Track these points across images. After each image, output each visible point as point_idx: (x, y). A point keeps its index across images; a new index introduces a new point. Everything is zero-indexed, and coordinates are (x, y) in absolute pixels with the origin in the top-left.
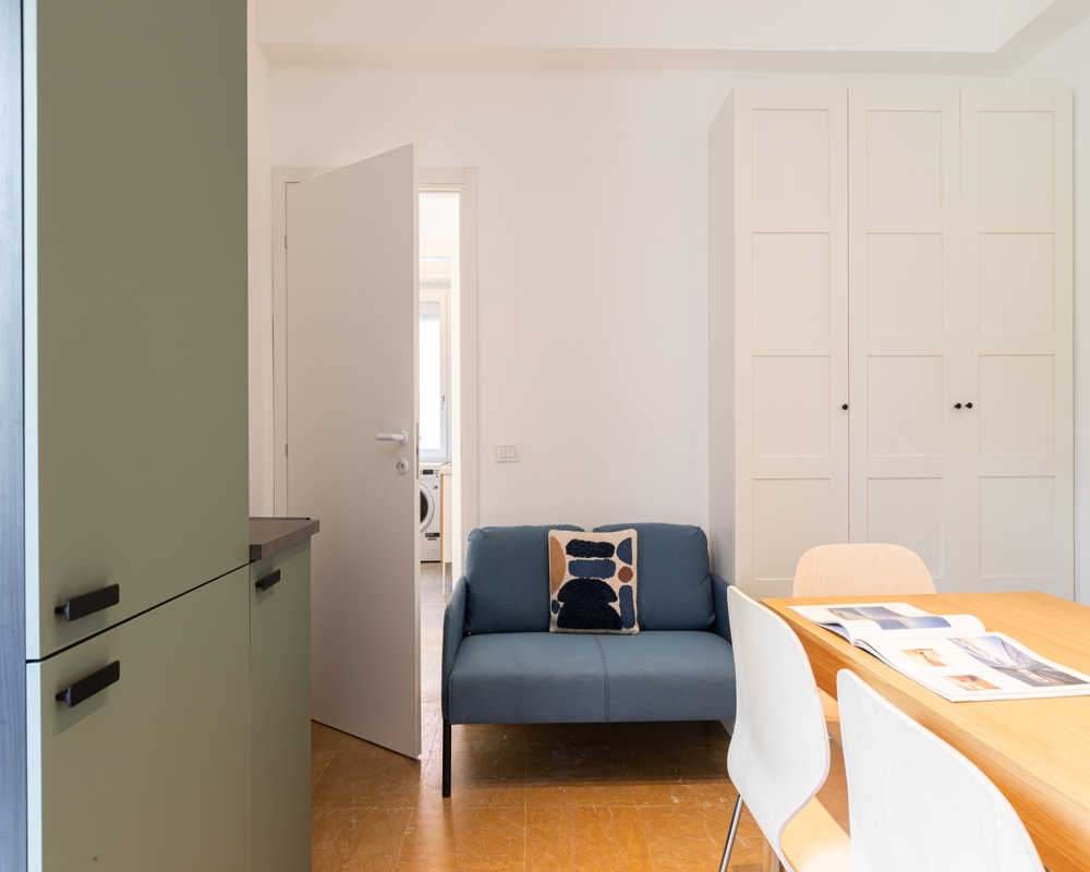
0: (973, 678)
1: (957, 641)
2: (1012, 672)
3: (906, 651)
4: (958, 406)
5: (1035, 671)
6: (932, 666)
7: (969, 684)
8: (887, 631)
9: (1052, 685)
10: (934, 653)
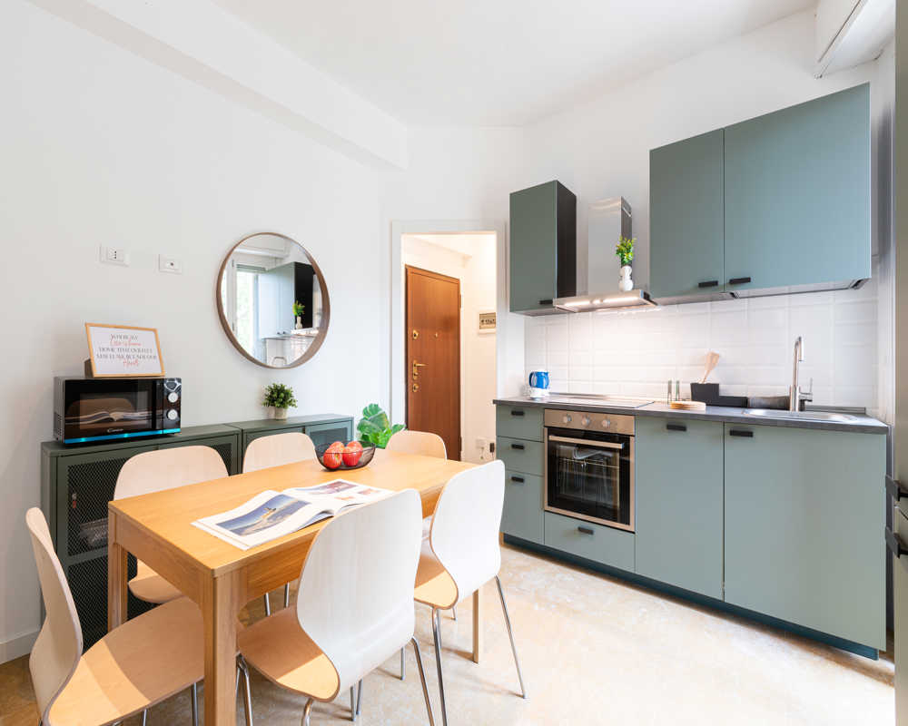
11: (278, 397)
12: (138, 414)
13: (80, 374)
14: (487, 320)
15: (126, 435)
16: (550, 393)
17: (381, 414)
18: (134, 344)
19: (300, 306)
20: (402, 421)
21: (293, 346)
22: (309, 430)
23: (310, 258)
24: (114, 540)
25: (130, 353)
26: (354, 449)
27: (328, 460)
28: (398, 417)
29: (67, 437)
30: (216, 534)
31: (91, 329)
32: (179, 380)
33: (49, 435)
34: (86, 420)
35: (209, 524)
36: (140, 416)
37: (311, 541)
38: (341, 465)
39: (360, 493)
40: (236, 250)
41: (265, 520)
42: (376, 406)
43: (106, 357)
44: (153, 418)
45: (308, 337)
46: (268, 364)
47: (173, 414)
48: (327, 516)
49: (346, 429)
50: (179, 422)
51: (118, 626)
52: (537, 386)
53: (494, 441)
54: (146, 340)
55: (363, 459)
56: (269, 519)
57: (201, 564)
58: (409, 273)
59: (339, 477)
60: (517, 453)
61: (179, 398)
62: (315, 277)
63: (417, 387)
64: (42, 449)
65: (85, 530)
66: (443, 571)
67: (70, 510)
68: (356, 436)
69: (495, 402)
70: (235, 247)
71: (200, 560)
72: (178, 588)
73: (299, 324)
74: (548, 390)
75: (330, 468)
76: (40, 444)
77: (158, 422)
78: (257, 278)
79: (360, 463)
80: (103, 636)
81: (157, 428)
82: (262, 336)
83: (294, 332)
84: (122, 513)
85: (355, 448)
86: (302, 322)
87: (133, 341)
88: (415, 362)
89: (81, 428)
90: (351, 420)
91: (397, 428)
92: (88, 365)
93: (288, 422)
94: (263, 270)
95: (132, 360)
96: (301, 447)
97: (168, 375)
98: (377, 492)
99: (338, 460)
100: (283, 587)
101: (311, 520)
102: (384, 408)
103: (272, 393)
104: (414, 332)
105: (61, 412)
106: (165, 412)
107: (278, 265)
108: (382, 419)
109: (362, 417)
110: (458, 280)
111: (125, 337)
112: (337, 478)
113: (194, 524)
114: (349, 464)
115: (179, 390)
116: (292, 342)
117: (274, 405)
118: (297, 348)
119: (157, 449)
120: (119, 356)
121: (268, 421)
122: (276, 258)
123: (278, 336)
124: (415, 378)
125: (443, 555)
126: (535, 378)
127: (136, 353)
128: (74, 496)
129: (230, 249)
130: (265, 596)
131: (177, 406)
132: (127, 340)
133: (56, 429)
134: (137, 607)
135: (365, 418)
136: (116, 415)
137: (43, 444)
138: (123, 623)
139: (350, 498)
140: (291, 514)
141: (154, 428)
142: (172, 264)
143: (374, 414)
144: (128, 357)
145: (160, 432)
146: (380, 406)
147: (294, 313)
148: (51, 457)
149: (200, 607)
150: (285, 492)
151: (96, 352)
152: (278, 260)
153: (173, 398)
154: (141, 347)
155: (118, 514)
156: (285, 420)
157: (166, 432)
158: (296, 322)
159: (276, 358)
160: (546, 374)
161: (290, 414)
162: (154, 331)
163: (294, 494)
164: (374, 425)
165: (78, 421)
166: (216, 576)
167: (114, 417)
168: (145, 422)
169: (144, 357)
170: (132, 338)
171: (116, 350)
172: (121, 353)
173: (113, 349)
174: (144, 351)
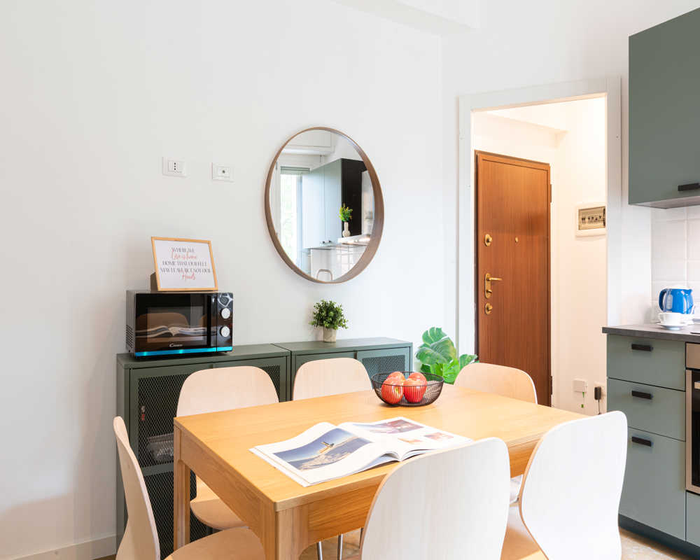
11: (327, 316)
12: (192, 330)
13: (146, 288)
14: (592, 217)
15: (181, 352)
16: (694, 320)
17: (446, 341)
18: (192, 257)
19: (348, 210)
20: (471, 351)
21: (339, 257)
22: (361, 355)
23: (361, 153)
24: (178, 458)
25: (189, 267)
26: (418, 382)
27: (387, 392)
28: (467, 346)
29: (138, 350)
30: (274, 464)
31: (156, 242)
32: (231, 295)
33: (122, 348)
34: (153, 333)
35: (267, 452)
36: (195, 332)
37: (378, 485)
38: (402, 400)
39: (426, 436)
40: (284, 151)
41: (323, 457)
42: (439, 330)
43: (168, 270)
44: (208, 334)
45: (356, 245)
46: (312, 276)
47: (225, 331)
48: (390, 459)
49: (403, 357)
50: (231, 339)
51: (182, 546)
52: (673, 310)
53: (603, 385)
54: (201, 253)
55: (428, 395)
56: (327, 454)
57: (262, 495)
58: (480, 162)
59: (400, 414)
60: (641, 404)
61: (231, 314)
62: (366, 174)
63: (491, 308)
64: (118, 361)
65: (151, 444)
66: (537, 550)
67: (140, 422)
68: (416, 365)
69: (605, 330)
70: (283, 147)
71: (263, 490)
72: (239, 517)
73: (346, 231)
74: (691, 316)
75: (389, 403)
76: (115, 356)
77: (213, 338)
78: (301, 181)
79: (423, 399)
80: (170, 554)
81: (212, 345)
82: (306, 246)
83: (341, 240)
84: (186, 430)
85: (418, 380)
86: (350, 229)
87: (190, 254)
88: (487, 275)
89: (149, 341)
90: (410, 347)
91: (465, 360)
92: (154, 278)
93: (339, 345)
94: (305, 171)
95: (189, 274)
96: (355, 375)
97: (221, 290)
98: (450, 437)
99: (398, 395)
100: (337, 537)
101: (373, 462)
102: (449, 333)
103: (321, 311)
104: (487, 236)
105: (133, 326)
106: (219, 328)
107: (323, 164)
108: (447, 347)
109: (423, 343)
110: (547, 165)
111: (184, 250)
112: (397, 415)
113: (252, 450)
114: (411, 400)
115: (231, 306)
116: (338, 252)
117: (322, 325)
118: (344, 260)
119: (211, 367)
120: (179, 270)
121: (316, 343)
122: (321, 156)
123: (323, 245)
124: (488, 296)
125: (537, 529)
126: (668, 300)
127: (192, 267)
128: (143, 409)
129: (278, 149)
130: (318, 544)
131: (229, 323)
132: (185, 254)
133: (128, 342)
134: (199, 530)
135: (424, 345)
136: (174, 330)
137: (118, 355)
138: (187, 543)
139: (416, 441)
140: (351, 452)
141: (209, 346)
142: (224, 172)
143: (435, 339)
144: (187, 271)
145: (214, 350)
146: (443, 331)
147: (341, 218)
148: (125, 369)
149: (261, 541)
150: (341, 426)
151: (160, 265)
152: (323, 159)
153: (226, 314)
154: (197, 261)
155: (183, 431)
156: (334, 342)
157: (220, 349)
158: (343, 229)
159: (322, 270)
160: (689, 292)
161: (341, 336)
162: (209, 243)
163: (353, 429)
164: (437, 354)
165: (146, 334)
166: (278, 510)
167: (172, 332)
168: (201, 338)
169: (199, 270)
170: (190, 251)
171: (176, 263)
172: (180, 267)
173: (173, 263)
174: (200, 264)
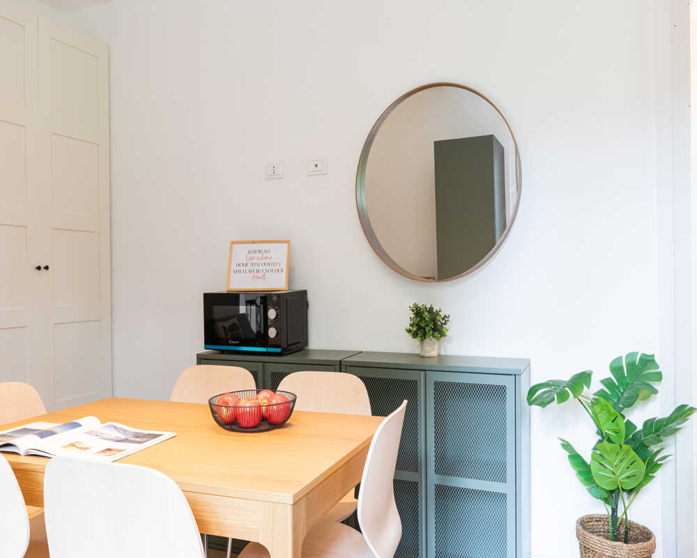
0: (109, 450)
1: (90, 433)
2: (126, 440)
3: (64, 447)
4: (39, 268)
5: (137, 437)
6: (83, 451)
7: (109, 453)
8: (44, 439)
9: (147, 441)
10: (81, 443)
18: (266, 258)
22: (431, 376)
25: (261, 268)
29: (207, 343)
31: (235, 246)
43: (240, 272)
47: (272, 332)
49: (503, 388)
87: (265, 255)
95: (260, 275)
111: (260, 251)
120: (250, 271)
127: (264, 268)
132: (261, 255)
142: (316, 166)
144: (258, 271)
145: (264, 350)
151: (233, 268)
153: (272, 314)
154: (271, 261)
162: (289, 242)
169: (272, 271)
170: (266, 251)
171: (249, 265)
172: (251, 268)
173: (246, 265)
174: (274, 264)
